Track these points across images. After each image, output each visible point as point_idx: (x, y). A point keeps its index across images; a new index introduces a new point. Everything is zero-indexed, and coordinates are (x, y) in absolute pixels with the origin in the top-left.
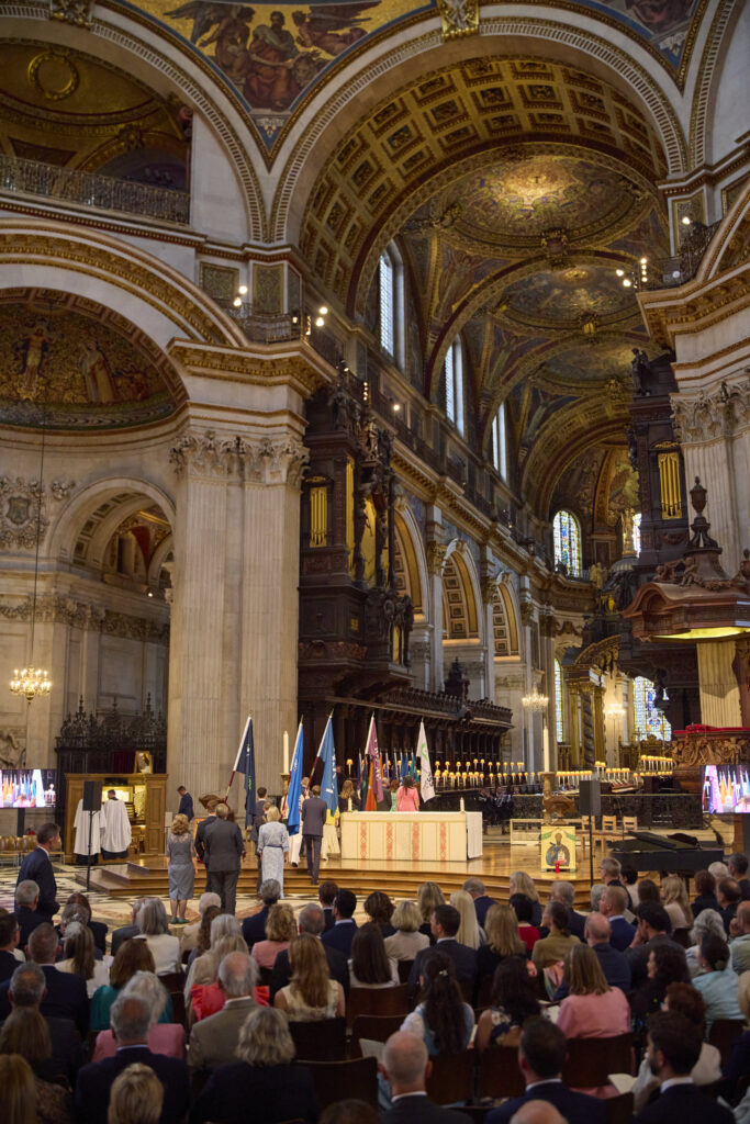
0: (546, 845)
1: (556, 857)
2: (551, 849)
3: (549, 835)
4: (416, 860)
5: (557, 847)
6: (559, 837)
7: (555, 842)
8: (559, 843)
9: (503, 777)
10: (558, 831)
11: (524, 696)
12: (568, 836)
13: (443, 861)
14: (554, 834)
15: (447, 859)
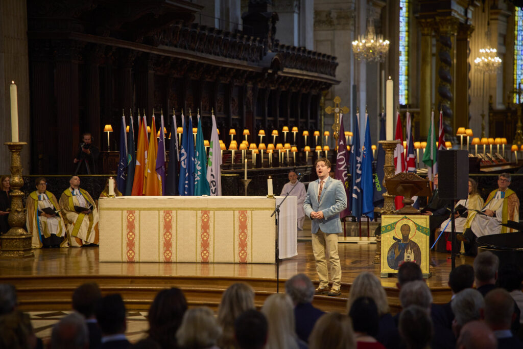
0: (387, 241)
1: (402, 256)
2: (394, 247)
3: (392, 227)
4: (205, 263)
5: (403, 244)
6: (406, 229)
7: (400, 237)
8: (406, 237)
9: (323, 153)
10: (405, 222)
11: (355, 39)
12: (419, 228)
13: (243, 263)
14: (399, 225)
15: (249, 260)
